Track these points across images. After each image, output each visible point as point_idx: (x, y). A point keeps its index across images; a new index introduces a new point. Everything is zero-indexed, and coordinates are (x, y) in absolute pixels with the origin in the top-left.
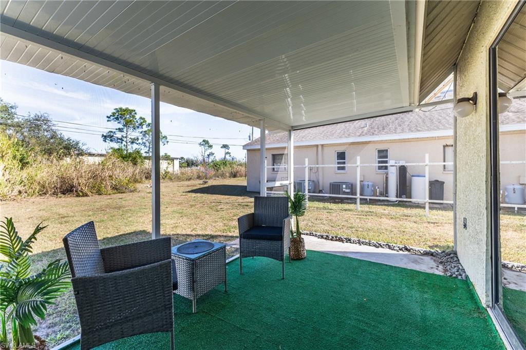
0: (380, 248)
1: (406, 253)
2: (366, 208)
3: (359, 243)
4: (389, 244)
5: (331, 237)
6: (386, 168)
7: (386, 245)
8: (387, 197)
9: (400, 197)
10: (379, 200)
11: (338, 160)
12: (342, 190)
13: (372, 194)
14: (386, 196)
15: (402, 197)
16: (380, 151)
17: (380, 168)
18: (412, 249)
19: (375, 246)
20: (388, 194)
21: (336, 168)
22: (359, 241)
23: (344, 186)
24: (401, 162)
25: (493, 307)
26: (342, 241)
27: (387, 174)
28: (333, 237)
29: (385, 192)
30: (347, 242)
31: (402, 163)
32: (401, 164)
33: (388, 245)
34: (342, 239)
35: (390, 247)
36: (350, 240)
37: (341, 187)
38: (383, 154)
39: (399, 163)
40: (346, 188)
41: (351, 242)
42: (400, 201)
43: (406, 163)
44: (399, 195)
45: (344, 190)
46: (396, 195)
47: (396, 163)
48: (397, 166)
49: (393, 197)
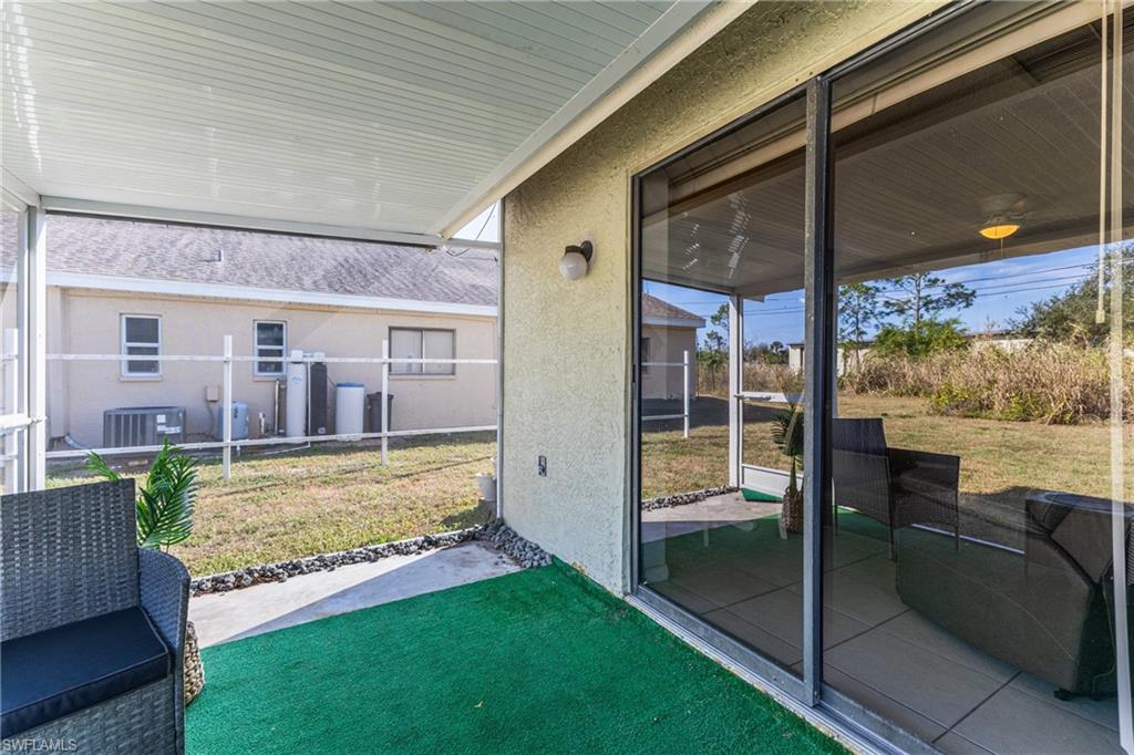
0: (381, 561)
1: (433, 551)
2: (246, 470)
3: (326, 566)
4: (395, 543)
5: (232, 579)
6: (278, 367)
7: (389, 546)
8: (284, 435)
9: (315, 433)
10: (268, 447)
11: (128, 341)
12: (155, 428)
13: (246, 432)
14: (280, 435)
15: (320, 432)
16: (262, 327)
17: (263, 367)
18: (440, 539)
19: (367, 558)
20: (285, 429)
21: (125, 367)
22: (320, 559)
23: (161, 418)
24: (316, 354)
25: (634, 592)
26: (275, 577)
27: (283, 381)
28: (239, 578)
29: (279, 424)
30: (290, 576)
31: (319, 357)
32: (316, 359)
33: (392, 545)
34: (271, 570)
35: (399, 551)
36: (295, 567)
37: (149, 424)
38: (271, 333)
39: (312, 356)
40: (168, 424)
41: (302, 573)
42: (312, 443)
43: (327, 356)
44: (311, 429)
45: (160, 429)
46: (304, 428)
47: (304, 356)
48: (306, 363)
49: (296, 436)
